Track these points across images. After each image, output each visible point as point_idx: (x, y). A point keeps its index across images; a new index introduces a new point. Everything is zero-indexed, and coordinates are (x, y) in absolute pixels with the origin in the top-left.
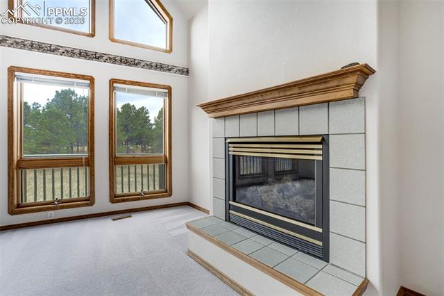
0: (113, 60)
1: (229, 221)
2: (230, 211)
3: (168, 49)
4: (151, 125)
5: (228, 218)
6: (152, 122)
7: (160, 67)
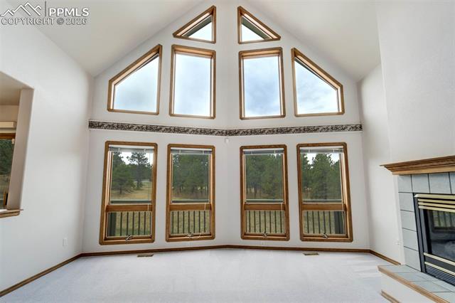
0: (298, 130)
1: (426, 272)
2: (426, 263)
3: (341, 111)
4: (309, 166)
5: (424, 270)
6: (310, 163)
7: (336, 128)
